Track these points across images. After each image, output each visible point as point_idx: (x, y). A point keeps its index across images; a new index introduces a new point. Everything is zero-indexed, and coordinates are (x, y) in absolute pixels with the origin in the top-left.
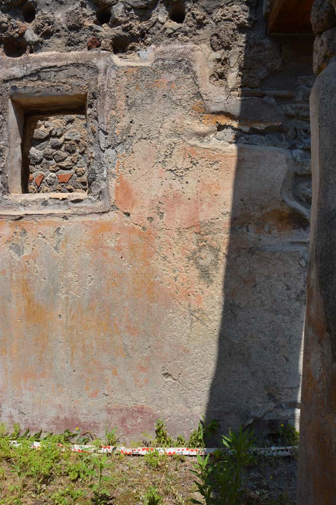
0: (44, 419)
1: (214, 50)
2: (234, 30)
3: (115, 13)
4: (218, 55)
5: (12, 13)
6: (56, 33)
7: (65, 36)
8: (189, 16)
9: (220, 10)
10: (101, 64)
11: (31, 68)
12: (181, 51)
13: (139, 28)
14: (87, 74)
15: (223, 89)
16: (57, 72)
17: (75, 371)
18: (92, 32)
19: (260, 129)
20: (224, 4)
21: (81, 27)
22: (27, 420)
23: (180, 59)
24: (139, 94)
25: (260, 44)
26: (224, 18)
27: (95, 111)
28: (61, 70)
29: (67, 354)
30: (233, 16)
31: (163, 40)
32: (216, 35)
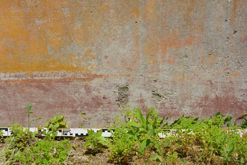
0: (187, 101)
17: (235, 32)
22: (163, 103)
29: (227, 8)
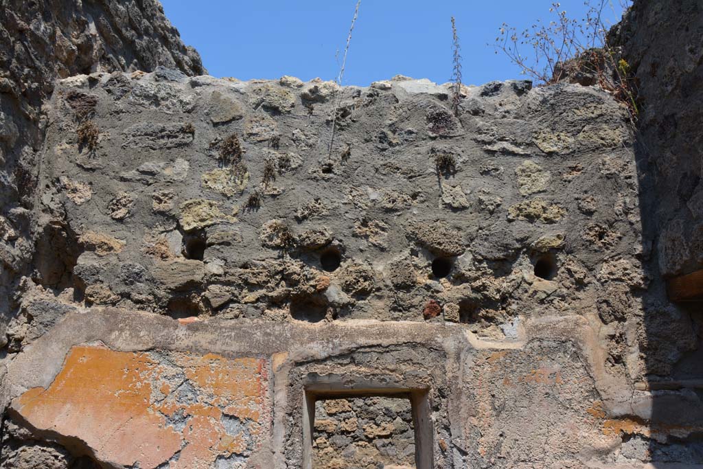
1: (605, 322)
2: (626, 293)
3: (461, 266)
4: (610, 329)
5: (306, 259)
6: (376, 293)
7: (389, 297)
8: (563, 272)
9: (605, 265)
10: (450, 344)
11: (341, 346)
12: (562, 325)
13: (498, 291)
14: (429, 358)
15: (623, 379)
16: (382, 353)
18: (430, 293)
19: (681, 437)
20: (608, 257)
21: (414, 286)
23: (564, 338)
24: (510, 392)
25: (664, 314)
26: (611, 277)
27: (444, 417)
28: (388, 352)
30: (624, 275)
31: (534, 308)
32: (605, 301)
